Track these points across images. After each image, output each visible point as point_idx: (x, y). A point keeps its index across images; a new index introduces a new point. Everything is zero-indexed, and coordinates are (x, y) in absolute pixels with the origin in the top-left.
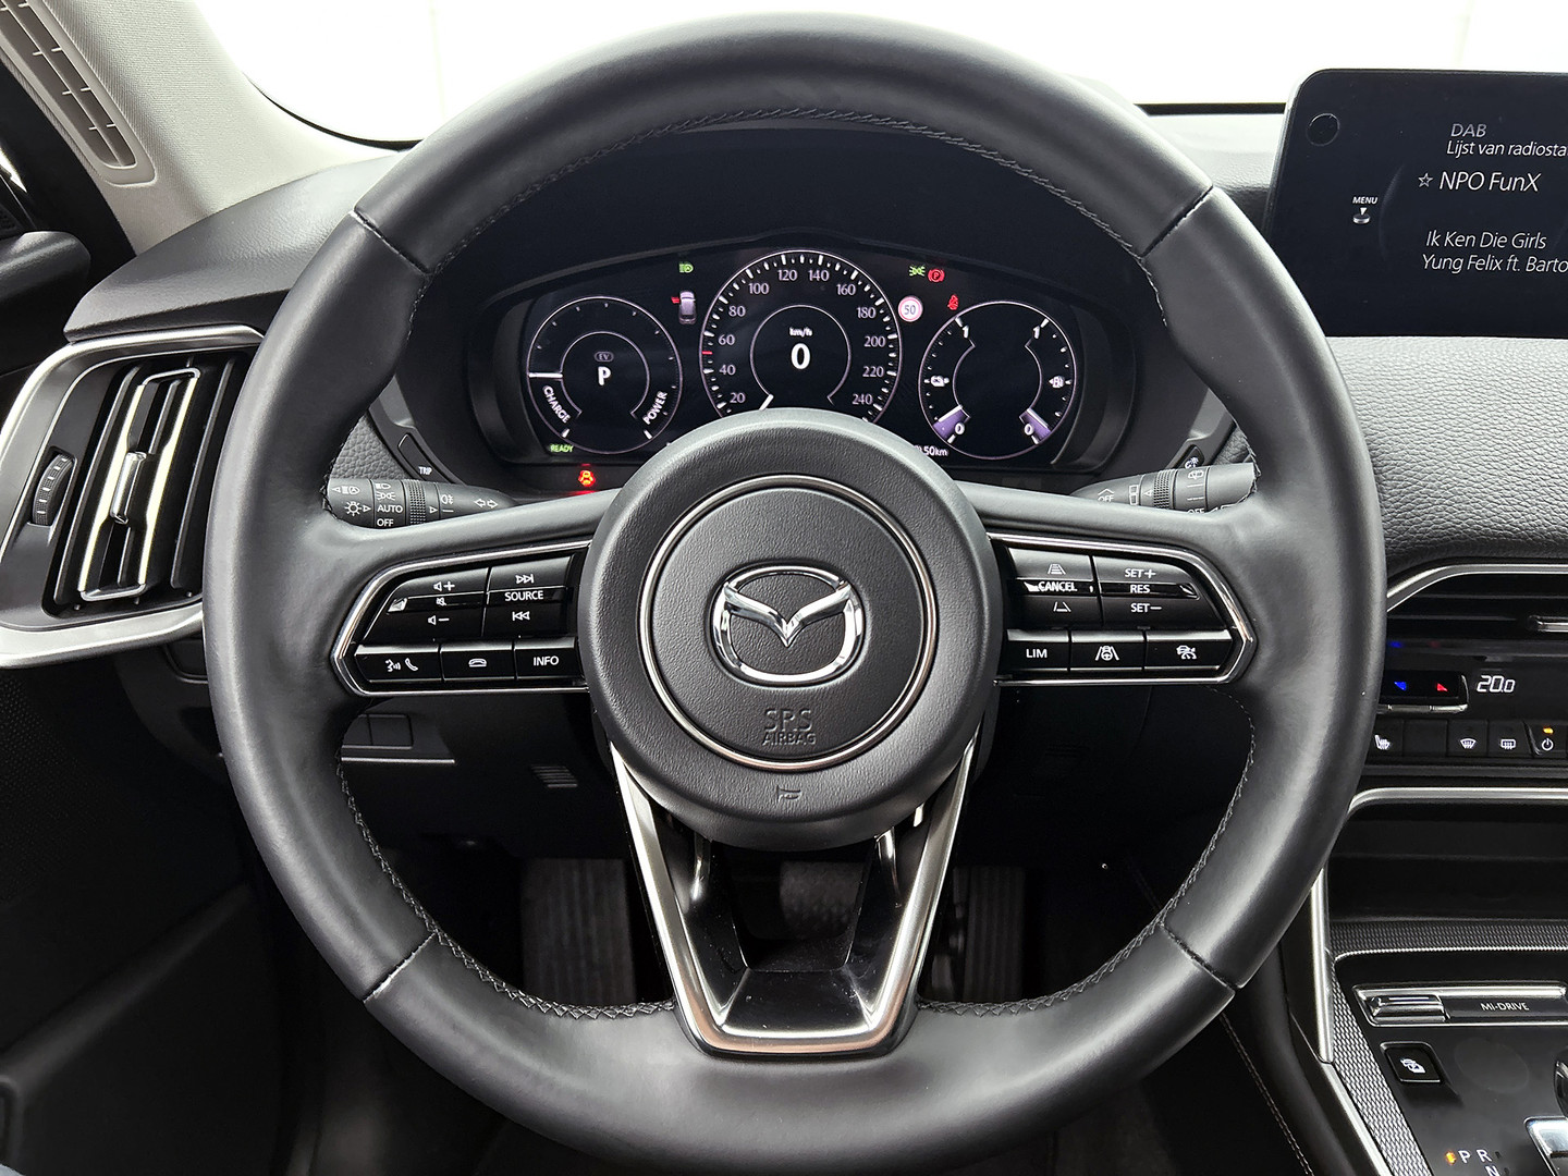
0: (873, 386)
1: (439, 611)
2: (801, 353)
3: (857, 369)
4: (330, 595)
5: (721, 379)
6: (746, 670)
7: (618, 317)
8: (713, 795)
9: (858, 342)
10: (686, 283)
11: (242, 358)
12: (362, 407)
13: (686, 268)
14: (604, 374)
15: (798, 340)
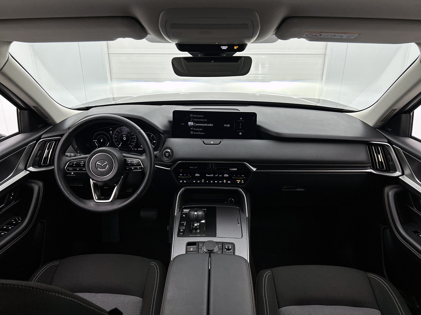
0: (133, 142)
1: (74, 165)
2: (125, 138)
3: (131, 140)
4: (65, 163)
5: (116, 141)
6: (98, 169)
7: (103, 134)
8: (95, 179)
9: (131, 137)
10: (111, 130)
11: (59, 140)
12: (71, 144)
13: (111, 129)
14: (102, 140)
15: (124, 137)
